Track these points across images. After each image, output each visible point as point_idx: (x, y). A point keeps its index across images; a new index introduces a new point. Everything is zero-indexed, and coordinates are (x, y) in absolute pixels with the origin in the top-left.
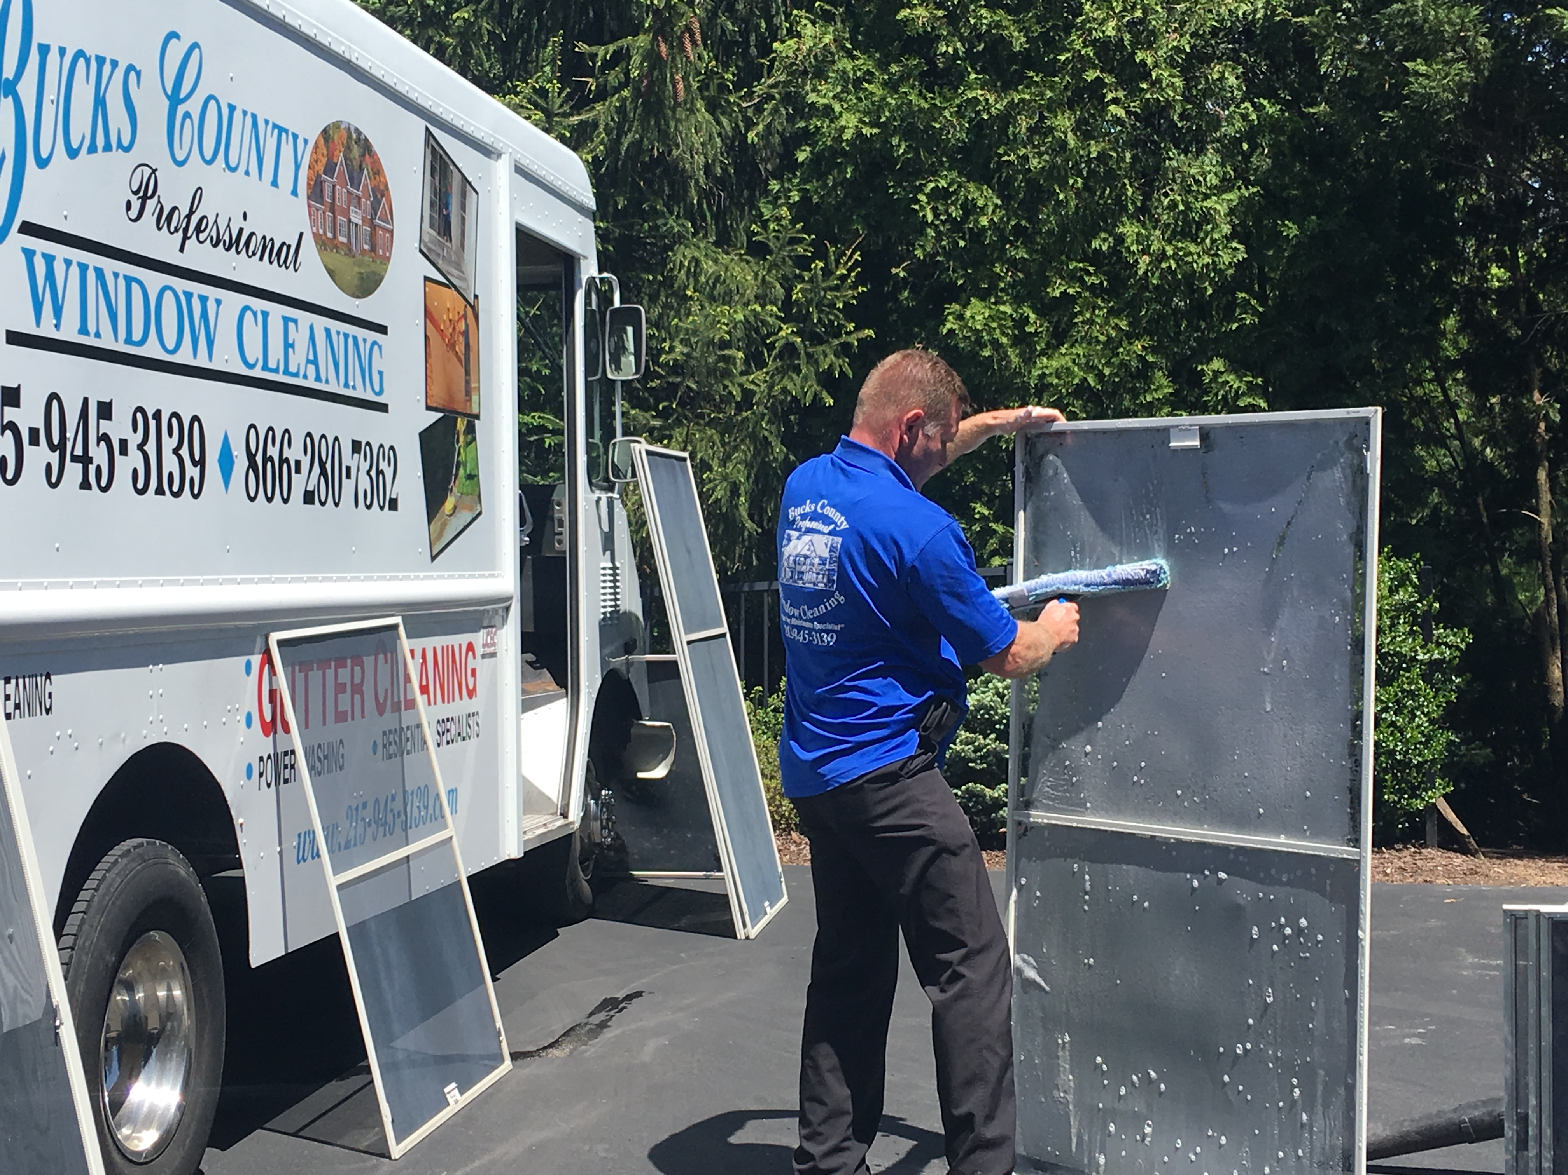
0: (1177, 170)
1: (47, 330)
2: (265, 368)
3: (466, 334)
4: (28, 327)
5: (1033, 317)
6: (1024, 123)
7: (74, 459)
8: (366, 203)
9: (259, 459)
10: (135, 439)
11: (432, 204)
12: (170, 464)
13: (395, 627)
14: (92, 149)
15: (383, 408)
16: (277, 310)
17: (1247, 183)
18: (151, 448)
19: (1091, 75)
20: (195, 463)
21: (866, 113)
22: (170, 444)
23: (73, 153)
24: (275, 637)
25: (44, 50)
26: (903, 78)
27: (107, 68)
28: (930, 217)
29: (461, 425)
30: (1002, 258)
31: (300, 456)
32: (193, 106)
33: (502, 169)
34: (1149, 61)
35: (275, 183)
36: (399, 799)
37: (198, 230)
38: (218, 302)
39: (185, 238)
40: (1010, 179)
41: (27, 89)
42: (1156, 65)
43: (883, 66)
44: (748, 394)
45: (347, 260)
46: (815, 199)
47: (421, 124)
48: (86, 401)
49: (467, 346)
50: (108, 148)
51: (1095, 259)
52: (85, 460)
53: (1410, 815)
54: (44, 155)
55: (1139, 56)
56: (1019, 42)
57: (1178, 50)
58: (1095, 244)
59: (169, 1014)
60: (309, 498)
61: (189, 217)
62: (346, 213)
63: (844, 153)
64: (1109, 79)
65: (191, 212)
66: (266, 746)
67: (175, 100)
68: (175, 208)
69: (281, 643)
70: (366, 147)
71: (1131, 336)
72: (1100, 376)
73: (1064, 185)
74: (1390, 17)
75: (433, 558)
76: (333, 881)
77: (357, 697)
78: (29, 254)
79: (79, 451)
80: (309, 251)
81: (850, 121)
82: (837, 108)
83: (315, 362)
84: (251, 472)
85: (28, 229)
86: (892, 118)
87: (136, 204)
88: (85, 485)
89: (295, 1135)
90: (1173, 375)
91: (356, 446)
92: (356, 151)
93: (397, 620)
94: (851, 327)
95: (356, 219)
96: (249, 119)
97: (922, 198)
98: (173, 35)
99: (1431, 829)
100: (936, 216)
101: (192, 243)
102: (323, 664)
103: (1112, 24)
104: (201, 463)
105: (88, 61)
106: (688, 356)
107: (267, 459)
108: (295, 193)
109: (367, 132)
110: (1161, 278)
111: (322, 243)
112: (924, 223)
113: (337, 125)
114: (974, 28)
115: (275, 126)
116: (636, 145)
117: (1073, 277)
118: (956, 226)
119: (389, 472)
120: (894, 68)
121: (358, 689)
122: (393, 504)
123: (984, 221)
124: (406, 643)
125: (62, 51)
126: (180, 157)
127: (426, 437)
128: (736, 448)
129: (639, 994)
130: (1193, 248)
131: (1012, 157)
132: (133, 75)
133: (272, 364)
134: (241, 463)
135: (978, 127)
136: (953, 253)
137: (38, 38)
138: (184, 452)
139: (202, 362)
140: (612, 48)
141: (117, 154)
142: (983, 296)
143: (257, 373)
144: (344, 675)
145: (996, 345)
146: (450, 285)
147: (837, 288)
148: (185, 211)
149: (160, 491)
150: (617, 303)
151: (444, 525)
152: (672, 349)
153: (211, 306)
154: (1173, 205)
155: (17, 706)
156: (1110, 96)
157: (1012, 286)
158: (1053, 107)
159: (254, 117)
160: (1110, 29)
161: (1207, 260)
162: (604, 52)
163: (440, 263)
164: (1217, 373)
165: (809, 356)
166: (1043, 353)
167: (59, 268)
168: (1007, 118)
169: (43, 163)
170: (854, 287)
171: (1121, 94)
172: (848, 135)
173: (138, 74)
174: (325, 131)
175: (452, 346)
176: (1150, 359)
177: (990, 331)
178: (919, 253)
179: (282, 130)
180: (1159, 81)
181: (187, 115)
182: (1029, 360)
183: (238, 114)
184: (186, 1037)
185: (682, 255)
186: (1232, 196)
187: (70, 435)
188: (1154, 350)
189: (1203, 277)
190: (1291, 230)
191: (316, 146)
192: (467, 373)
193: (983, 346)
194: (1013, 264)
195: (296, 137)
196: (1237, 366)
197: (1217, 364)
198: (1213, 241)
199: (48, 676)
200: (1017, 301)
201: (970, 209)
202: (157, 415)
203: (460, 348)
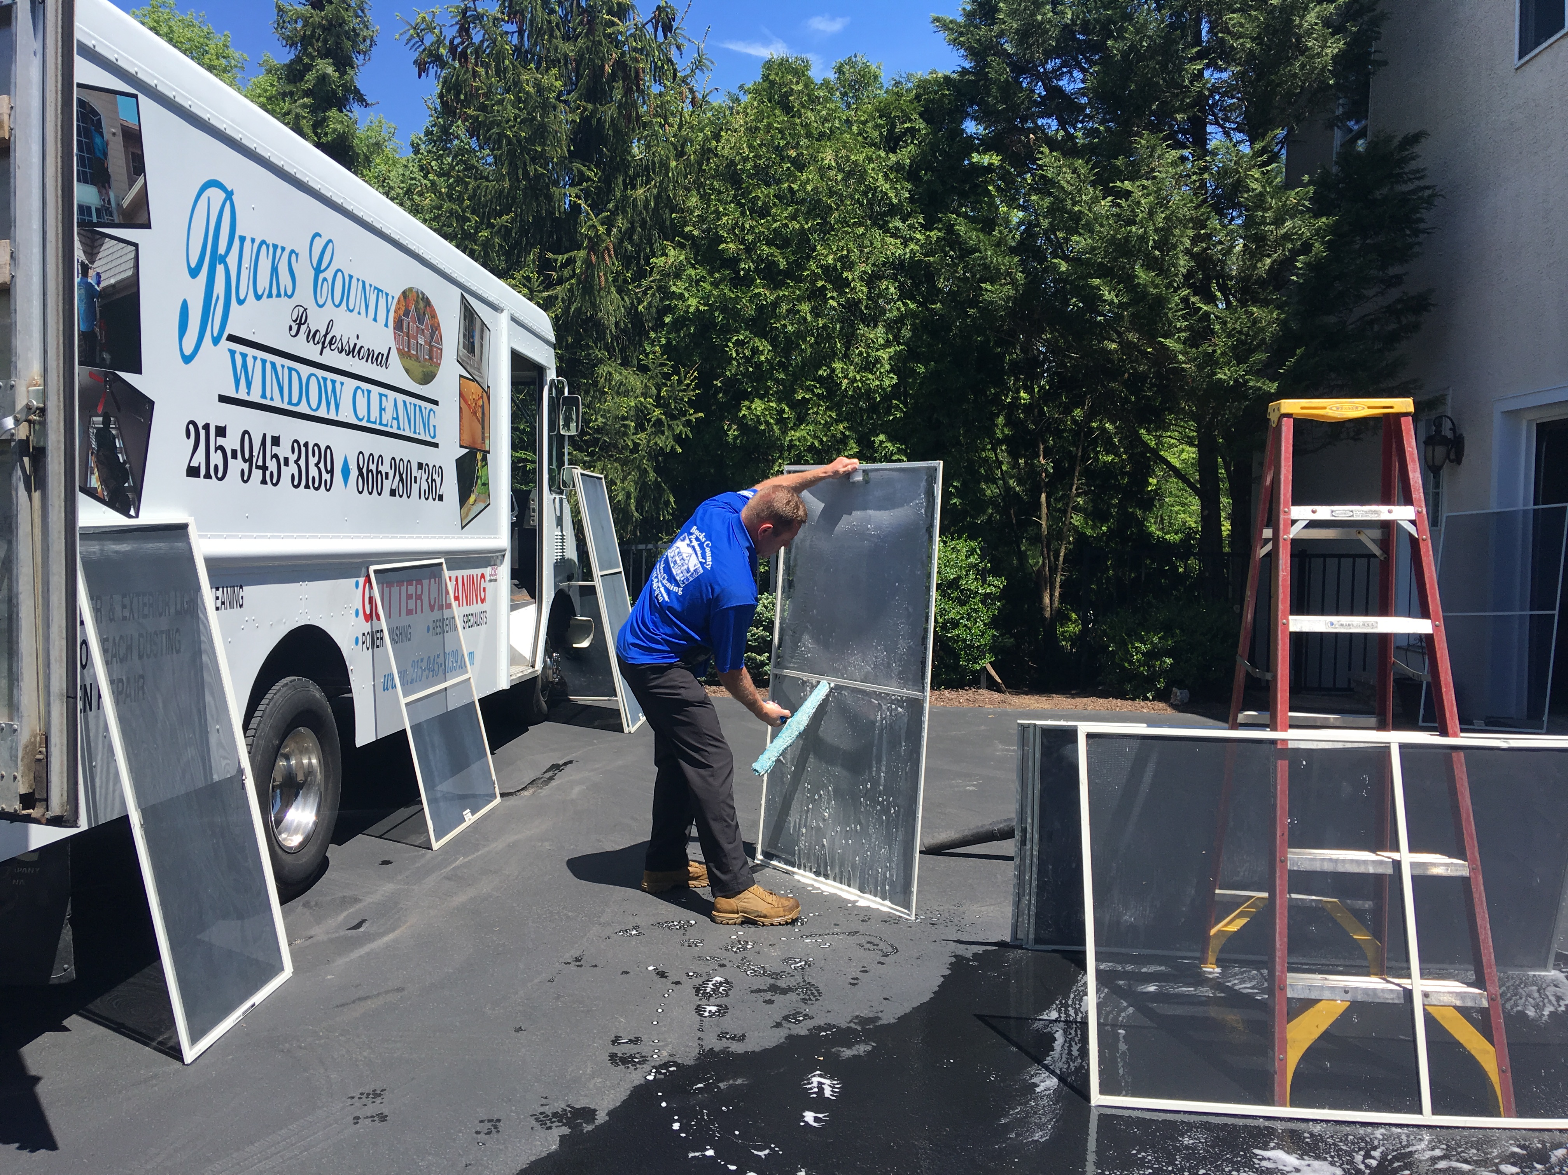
0: (863, 335)
1: (242, 395)
2: (369, 421)
3: (482, 407)
4: (233, 393)
5: (787, 409)
6: (784, 307)
7: (258, 467)
8: (427, 333)
9: (365, 471)
10: (293, 458)
11: (464, 335)
12: (313, 471)
13: (441, 564)
14: (270, 296)
15: (436, 445)
16: (376, 390)
17: (899, 344)
18: (302, 462)
19: (820, 284)
20: (327, 472)
21: (702, 298)
22: (313, 461)
23: (258, 297)
24: (372, 568)
25: (242, 239)
26: (722, 280)
27: (279, 251)
28: (734, 355)
29: (479, 456)
30: (772, 378)
31: (388, 470)
32: (329, 274)
33: (504, 318)
34: (850, 278)
35: (375, 320)
36: (442, 656)
37: (331, 343)
38: (342, 384)
39: (323, 347)
40: (777, 336)
41: (232, 260)
42: (854, 280)
43: (711, 274)
44: (636, 445)
45: (416, 364)
46: (674, 343)
47: (459, 291)
48: (265, 435)
49: (483, 414)
50: (279, 295)
51: (820, 380)
52: (264, 468)
53: (973, 672)
54: (242, 297)
55: (845, 275)
56: (783, 264)
57: (865, 272)
58: (820, 372)
59: (309, 772)
60: (393, 493)
61: (325, 336)
62: (416, 338)
63: (690, 320)
64: (829, 286)
65: (327, 333)
66: (366, 627)
67: (318, 270)
68: (317, 331)
69: (376, 572)
70: (427, 302)
71: (837, 421)
72: (821, 441)
73: (804, 341)
74: (974, 260)
75: (463, 528)
76: (403, 701)
77: (419, 602)
78: (232, 353)
79: (260, 463)
80: (394, 357)
81: (693, 302)
82: (686, 295)
83: (397, 419)
84: (360, 478)
85: (232, 338)
86: (715, 302)
87: (295, 328)
88: (264, 482)
89: (380, 837)
90: (859, 442)
91: (420, 466)
92: (422, 304)
93: (442, 560)
94: (692, 411)
95: (421, 341)
96: (360, 283)
97: (731, 344)
98: (317, 235)
99: (983, 679)
100: (738, 354)
101: (327, 350)
102: (400, 583)
103: (831, 257)
104: (331, 472)
105: (268, 246)
106: (605, 423)
107: (369, 471)
108: (386, 325)
109: (428, 294)
110: (854, 391)
111: (402, 354)
112: (731, 358)
113: (411, 289)
114: (759, 256)
115: (375, 288)
116: (578, 310)
117: (809, 389)
118: (748, 360)
119: (438, 480)
120: (717, 275)
121: (419, 597)
122: (441, 498)
123: (763, 358)
124: (446, 573)
125: (253, 240)
126: (321, 302)
127: (460, 462)
128: (629, 474)
129: (571, 762)
130: (870, 376)
131: (778, 325)
132: (294, 256)
133: (372, 419)
134: (354, 473)
135: (760, 309)
136: (746, 374)
137: (239, 232)
138: (322, 465)
139: (332, 416)
140: (566, 256)
141: (284, 299)
142: (761, 398)
143: (364, 423)
144: (412, 590)
145: (767, 423)
146: (474, 380)
147: (684, 390)
148: (323, 333)
149: (307, 486)
150: (566, 394)
151: (469, 510)
152: (596, 419)
153: (338, 386)
154: (861, 353)
155: (223, 603)
156: (829, 295)
157: (776, 392)
158: (800, 299)
159: (364, 282)
160: (830, 260)
161: (878, 383)
162: (561, 258)
163: (468, 368)
164: (882, 442)
165: (669, 426)
166: (792, 428)
167: (250, 361)
168: (776, 304)
169: (241, 302)
170: (694, 390)
171: (835, 294)
172: (692, 310)
173: (297, 255)
174: (404, 293)
175: (475, 413)
176: (847, 433)
177: (765, 416)
178: (728, 373)
179: (379, 290)
180: (854, 288)
181: (325, 279)
182: (784, 432)
183: (354, 281)
184: (319, 785)
185: (602, 370)
186: (891, 350)
187: (255, 454)
188: (848, 428)
189: (875, 392)
190: (921, 369)
191: (399, 300)
192: (483, 428)
193: (761, 424)
194: (777, 381)
195: (387, 295)
196: (892, 439)
197: (882, 437)
198: (881, 373)
199: (241, 587)
200: (779, 401)
201: (755, 351)
202: (306, 445)
203: (479, 414)
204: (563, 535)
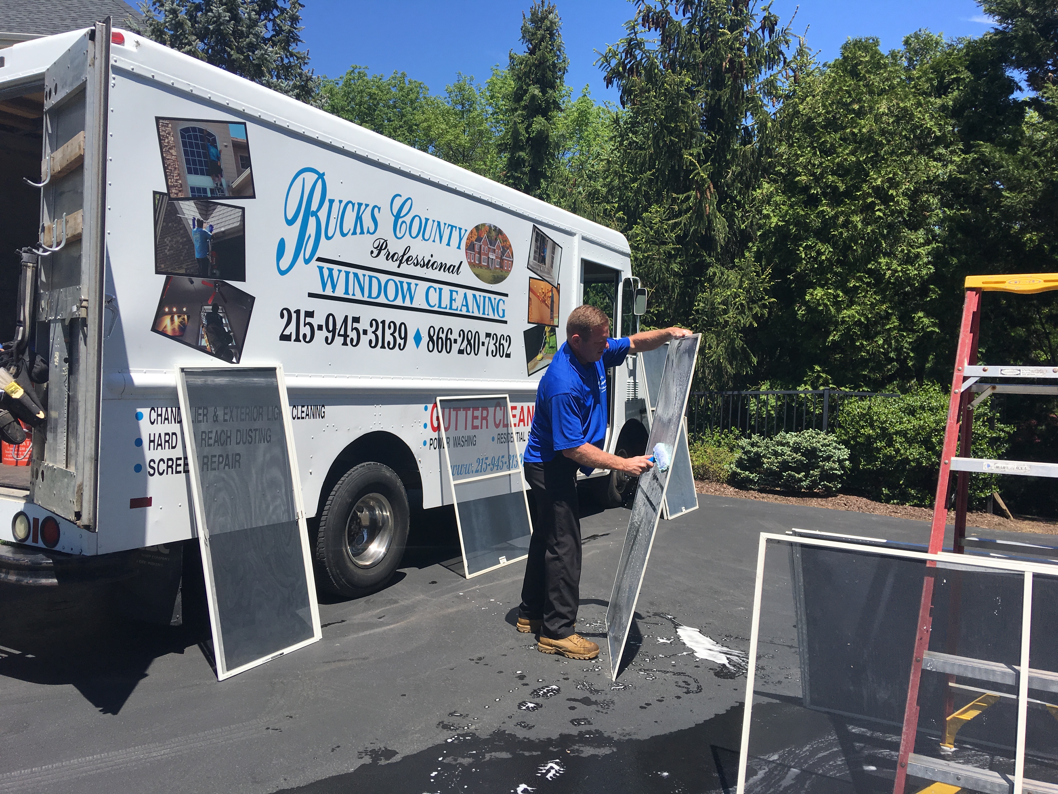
0: (905, 237)
1: (328, 292)
2: (440, 306)
3: (552, 297)
4: (320, 292)
5: (841, 294)
6: (841, 219)
7: (339, 335)
8: (499, 252)
9: (435, 338)
10: (370, 330)
11: (535, 252)
12: (389, 338)
13: (506, 398)
14: (354, 233)
15: (505, 322)
16: (446, 289)
17: (937, 242)
18: (379, 333)
19: (869, 200)
20: (401, 338)
21: (781, 217)
22: (388, 332)
23: (344, 235)
24: (438, 399)
25: (331, 202)
26: (796, 204)
27: (363, 207)
28: (803, 256)
29: (547, 329)
30: (831, 271)
31: (457, 337)
32: (408, 219)
33: (576, 239)
34: (894, 194)
35: (448, 244)
36: (506, 456)
37: (407, 260)
38: (416, 285)
39: (401, 262)
40: (837, 241)
41: (323, 215)
42: (897, 195)
43: (789, 198)
45: (486, 271)
46: (762, 249)
47: (532, 224)
48: (346, 317)
49: (552, 302)
50: (362, 232)
51: (870, 273)
52: (345, 336)
53: (981, 500)
54: (330, 235)
55: (891, 192)
56: (842, 187)
57: (908, 189)
58: (869, 266)
59: (385, 520)
60: (461, 352)
61: (403, 256)
62: (487, 255)
63: (771, 232)
64: (878, 201)
65: (404, 254)
66: (435, 435)
67: (397, 217)
68: (395, 254)
69: (441, 401)
70: (500, 232)
71: (883, 302)
72: (867, 318)
73: (856, 243)
74: (999, 173)
75: (529, 375)
76: (453, 483)
77: (484, 422)
78: (321, 269)
79: (342, 332)
80: (466, 267)
81: (774, 220)
82: (772, 215)
83: (467, 306)
84: (431, 343)
85: (319, 259)
86: (790, 219)
87: (376, 252)
88: (345, 344)
89: (446, 567)
90: (900, 319)
91: (488, 335)
92: (494, 234)
93: (507, 396)
94: (766, 297)
95: (492, 256)
96: (436, 224)
97: (801, 249)
98: (398, 195)
99: (990, 506)
100: (806, 255)
101: (404, 265)
102: (466, 409)
103: (880, 180)
104: (405, 339)
105: (353, 205)
107: (438, 338)
108: (459, 247)
109: (499, 226)
110: (895, 279)
111: (472, 265)
112: (802, 259)
113: (483, 225)
114: (825, 183)
115: (449, 225)
116: (695, 230)
117: (860, 279)
118: (815, 259)
119: (506, 345)
120: (793, 199)
121: (486, 418)
122: (508, 356)
123: (824, 257)
124: (510, 405)
125: (341, 202)
126: (399, 235)
127: (527, 334)
129: (607, 534)
130: (910, 268)
131: (836, 233)
132: (376, 209)
133: (443, 305)
134: (425, 339)
135: (824, 222)
136: (813, 269)
137: (328, 197)
138: (397, 334)
139: (407, 304)
140: (685, 195)
141: (366, 236)
142: (822, 286)
143: (436, 309)
144: (477, 413)
145: (826, 305)
146: (544, 280)
147: (761, 283)
148: (401, 254)
149: (383, 347)
150: (639, 288)
151: (536, 364)
153: (413, 287)
154: (902, 251)
155: (307, 415)
156: (877, 208)
157: (834, 282)
158: (854, 212)
159: (439, 223)
160: (879, 182)
161: (916, 272)
162: (682, 197)
163: (539, 272)
164: (920, 318)
165: (748, 308)
166: (845, 309)
167: (335, 273)
168: (836, 217)
169: (328, 238)
170: (769, 282)
171: (882, 207)
172: (773, 225)
173: (379, 209)
174: (477, 227)
175: (544, 301)
176: (890, 311)
177: (823, 300)
178: (798, 270)
179: (452, 227)
180: (898, 201)
181: (404, 222)
182: (839, 310)
183: (430, 223)
184: (391, 530)
186: (929, 248)
187: (338, 327)
188: (891, 308)
189: (914, 279)
190: (955, 261)
191: (472, 232)
192: (552, 311)
193: (820, 305)
194: (836, 274)
195: (460, 229)
196: (927, 315)
197: (921, 314)
198: (919, 265)
199: (323, 406)
200: (836, 289)
201: (819, 253)
202: (383, 322)
203: (548, 302)
204: (635, 383)
